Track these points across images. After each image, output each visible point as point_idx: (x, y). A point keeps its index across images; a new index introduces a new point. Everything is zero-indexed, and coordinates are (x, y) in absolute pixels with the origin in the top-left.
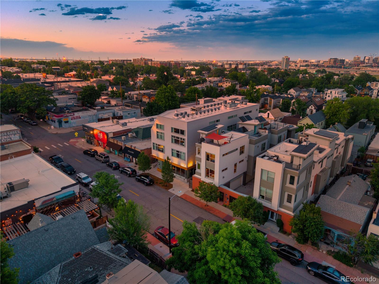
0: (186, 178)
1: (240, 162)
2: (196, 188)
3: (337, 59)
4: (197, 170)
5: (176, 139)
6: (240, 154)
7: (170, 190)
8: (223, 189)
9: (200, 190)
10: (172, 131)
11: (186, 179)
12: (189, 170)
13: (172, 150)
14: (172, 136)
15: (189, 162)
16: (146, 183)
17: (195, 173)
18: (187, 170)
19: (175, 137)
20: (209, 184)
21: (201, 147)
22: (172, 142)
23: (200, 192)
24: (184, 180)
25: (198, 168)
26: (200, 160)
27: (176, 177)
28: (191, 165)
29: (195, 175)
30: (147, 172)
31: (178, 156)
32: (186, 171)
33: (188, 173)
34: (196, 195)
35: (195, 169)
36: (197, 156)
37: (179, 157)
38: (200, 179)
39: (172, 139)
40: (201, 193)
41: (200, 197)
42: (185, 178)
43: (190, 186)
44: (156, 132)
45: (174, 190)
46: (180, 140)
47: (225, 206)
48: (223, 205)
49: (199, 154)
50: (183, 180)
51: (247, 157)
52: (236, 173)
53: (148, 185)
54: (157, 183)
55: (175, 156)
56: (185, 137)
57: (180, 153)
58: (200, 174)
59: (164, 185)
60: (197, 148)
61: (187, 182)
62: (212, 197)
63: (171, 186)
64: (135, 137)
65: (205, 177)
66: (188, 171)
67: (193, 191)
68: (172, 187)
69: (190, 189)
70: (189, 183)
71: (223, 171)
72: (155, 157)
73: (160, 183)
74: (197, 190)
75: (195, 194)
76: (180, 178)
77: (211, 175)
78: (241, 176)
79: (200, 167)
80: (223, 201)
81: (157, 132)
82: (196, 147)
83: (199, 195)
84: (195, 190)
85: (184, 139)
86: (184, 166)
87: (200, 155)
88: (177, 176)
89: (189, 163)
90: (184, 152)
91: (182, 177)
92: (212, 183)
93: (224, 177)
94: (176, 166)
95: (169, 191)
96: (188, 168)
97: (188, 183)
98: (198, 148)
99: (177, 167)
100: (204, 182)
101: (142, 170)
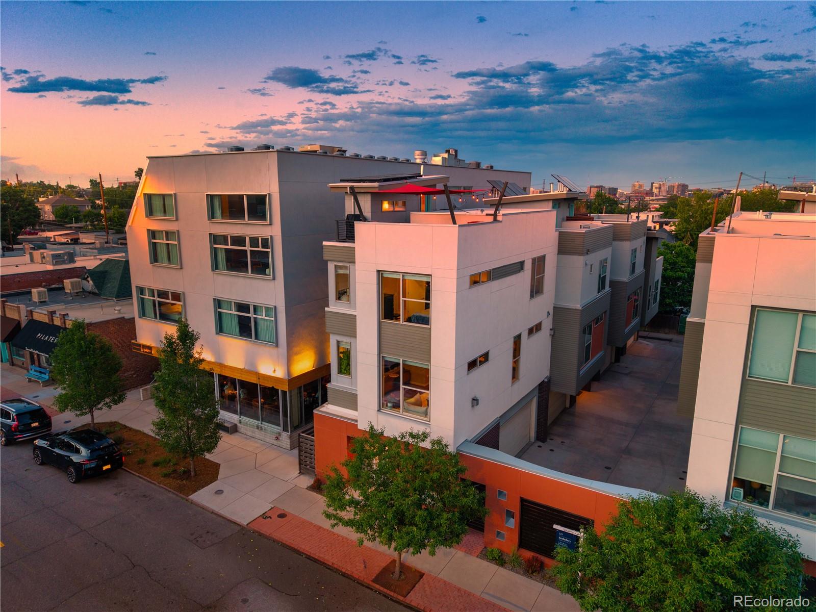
0: (285, 429)
1: (531, 331)
2: (334, 475)
3: (602, 186)
4: (337, 382)
5: (229, 247)
6: (532, 296)
7: (203, 497)
8: (479, 464)
9: (357, 480)
10: (212, 215)
11: (285, 436)
12: (300, 388)
13: (218, 303)
14: (215, 239)
15: (297, 354)
16: (78, 466)
17: (325, 400)
18: (286, 388)
19: (224, 239)
20: (407, 444)
21: (350, 257)
22: (215, 266)
23: (357, 495)
24: (277, 438)
25: (340, 371)
26: (349, 325)
27: (241, 428)
28: (305, 364)
29: (330, 409)
30: (104, 415)
31: (246, 328)
32: (284, 393)
33: (293, 404)
34: (336, 517)
35: (328, 379)
36: (335, 307)
37: (250, 336)
38: (351, 425)
39: (215, 252)
40: (367, 498)
41: (359, 526)
42: (277, 429)
43: (305, 467)
44: (144, 238)
45: (219, 492)
46: (248, 248)
47: (500, 561)
48: (484, 555)
49: (344, 298)
50: (270, 439)
51: (551, 313)
52: (517, 385)
53: (83, 475)
54: (142, 462)
55: (230, 334)
56: (272, 229)
57: (251, 315)
58: (351, 401)
59: (175, 471)
60: (331, 267)
61: (292, 448)
62: (431, 523)
63: (210, 473)
64: (94, 294)
65: (376, 408)
66: (295, 392)
67: (317, 487)
68: (213, 477)
69: (307, 481)
70: (300, 451)
71: (472, 365)
72: (150, 348)
73: (156, 465)
74: (340, 485)
75: (331, 510)
76: (258, 434)
77: (409, 394)
78: (531, 401)
79: (349, 364)
80: (483, 530)
81: (153, 234)
82: (325, 264)
83: (348, 514)
84: (328, 482)
85: (266, 242)
86: (272, 374)
87: (349, 300)
88: (246, 424)
89: (296, 358)
90: (271, 303)
91: (266, 425)
92: (425, 436)
93: (475, 401)
94: (237, 376)
95: (192, 503)
96: (292, 381)
97: (296, 451)
98: (336, 266)
99: (243, 384)
100: (374, 435)
101: (78, 407)
